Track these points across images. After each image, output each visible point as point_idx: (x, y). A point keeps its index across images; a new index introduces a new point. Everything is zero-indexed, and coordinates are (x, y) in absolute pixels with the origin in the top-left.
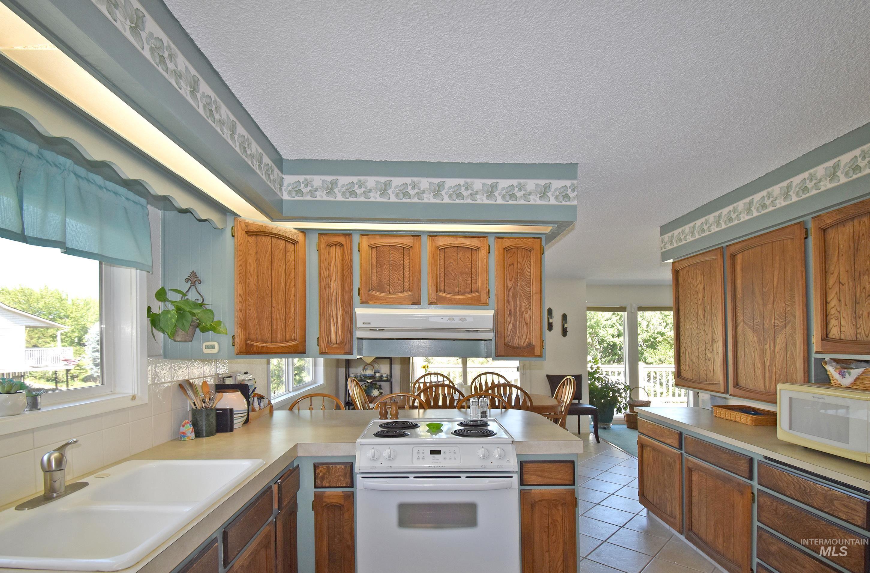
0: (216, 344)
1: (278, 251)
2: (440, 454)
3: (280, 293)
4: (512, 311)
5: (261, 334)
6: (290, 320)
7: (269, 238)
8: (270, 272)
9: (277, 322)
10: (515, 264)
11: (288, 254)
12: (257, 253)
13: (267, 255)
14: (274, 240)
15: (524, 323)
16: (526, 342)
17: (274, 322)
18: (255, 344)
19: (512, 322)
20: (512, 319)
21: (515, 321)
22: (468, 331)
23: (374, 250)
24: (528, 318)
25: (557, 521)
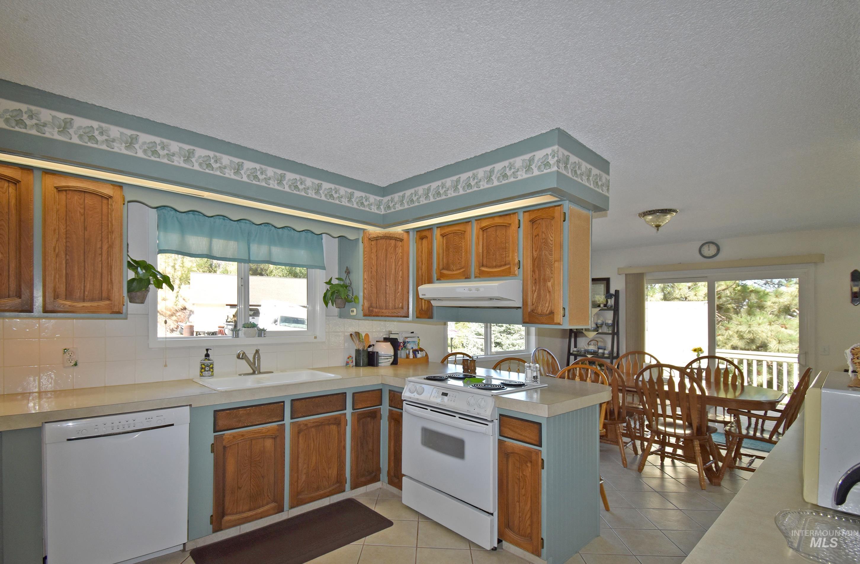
0: (355, 310)
1: (390, 248)
2: (447, 396)
3: (392, 276)
4: (537, 279)
5: (379, 303)
6: (399, 294)
7: (385, 240)
8: (385, 263)
9: (389, 296)
10: (540, 234)
11: (397, 249)
12: (377, 251)
13: (383, 251)
14: (388, 241)
15: (547, 291)
16: (549, 310)
17: (387, 296)
18: (374, 310)
19: (537, 291)
20: (537, 288)
21: (539, 290)
22: (491, 299)
23: (445, 238)
24: (550, 286)
25: (527, 476)
